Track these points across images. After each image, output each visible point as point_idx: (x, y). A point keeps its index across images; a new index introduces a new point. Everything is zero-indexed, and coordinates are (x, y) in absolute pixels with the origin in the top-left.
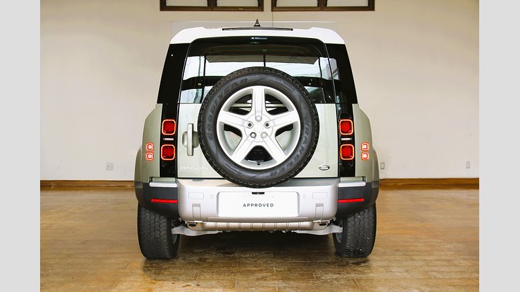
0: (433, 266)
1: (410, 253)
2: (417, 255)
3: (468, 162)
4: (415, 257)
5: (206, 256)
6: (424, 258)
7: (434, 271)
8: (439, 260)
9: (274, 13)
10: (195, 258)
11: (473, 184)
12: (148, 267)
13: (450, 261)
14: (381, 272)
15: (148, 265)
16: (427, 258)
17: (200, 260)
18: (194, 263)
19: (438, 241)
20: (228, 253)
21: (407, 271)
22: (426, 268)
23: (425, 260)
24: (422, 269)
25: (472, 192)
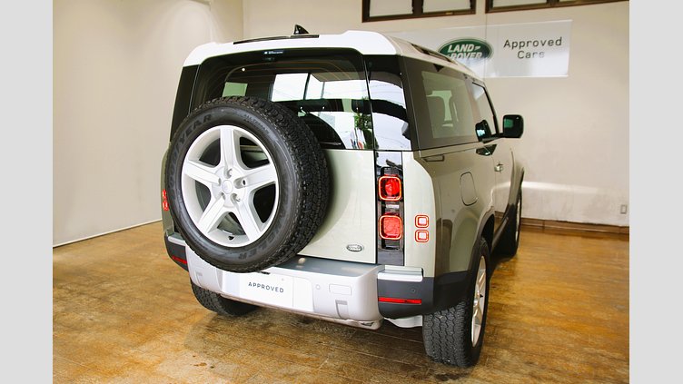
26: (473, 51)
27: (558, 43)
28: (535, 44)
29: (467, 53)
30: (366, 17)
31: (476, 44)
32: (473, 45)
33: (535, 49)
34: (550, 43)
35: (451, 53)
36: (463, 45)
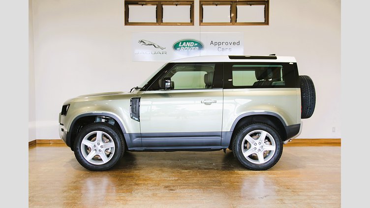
0: (313, 200)
1: (297, 191)
2: (301, 192)
3: (334, 128)
4: (301, 193)
5: (157, 192)
6: (307, 194)
7: (314, 203)
8: (317, 195)
9: (201, 26)
10: (150, 193)
11: (337, 143)
12: (118, 199)
13: (324, 196)
14: (278, 203)
15: (118, 198)
16: (309, 194)
17: (153, 195)
18: (149, 196)
19: (316, 182)
20: (172, 190)
21: (295, 203)
22: (308, 201)
23: (307, 195)
24: (306, 201)
25: (336, 148)
26: (193, 46)
27: (238, 44)
28: (227, 43)
29: (190, 47)
30: (127, 22)
31: (195, 42)
32: (193, 43)
33: (227, 47)
34: (234, 43)
35: (180, 47)
36: (188, 43)
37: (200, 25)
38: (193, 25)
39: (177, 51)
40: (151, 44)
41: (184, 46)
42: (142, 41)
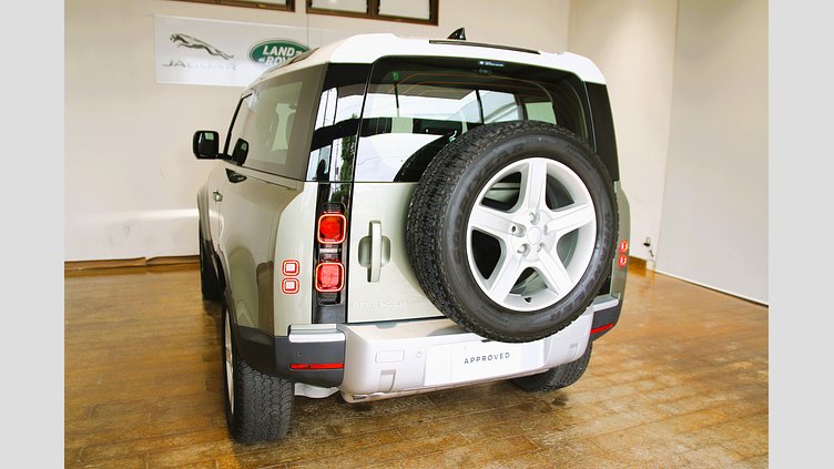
31: (297, 48)
32: (293, 49)
35: (267, 56)
36: (282, 48)
37: (307, 12)
38: (293, 9)
39: (258, 64)
40: (201, 47)
41: (273, 55)
42: (178, 38)
